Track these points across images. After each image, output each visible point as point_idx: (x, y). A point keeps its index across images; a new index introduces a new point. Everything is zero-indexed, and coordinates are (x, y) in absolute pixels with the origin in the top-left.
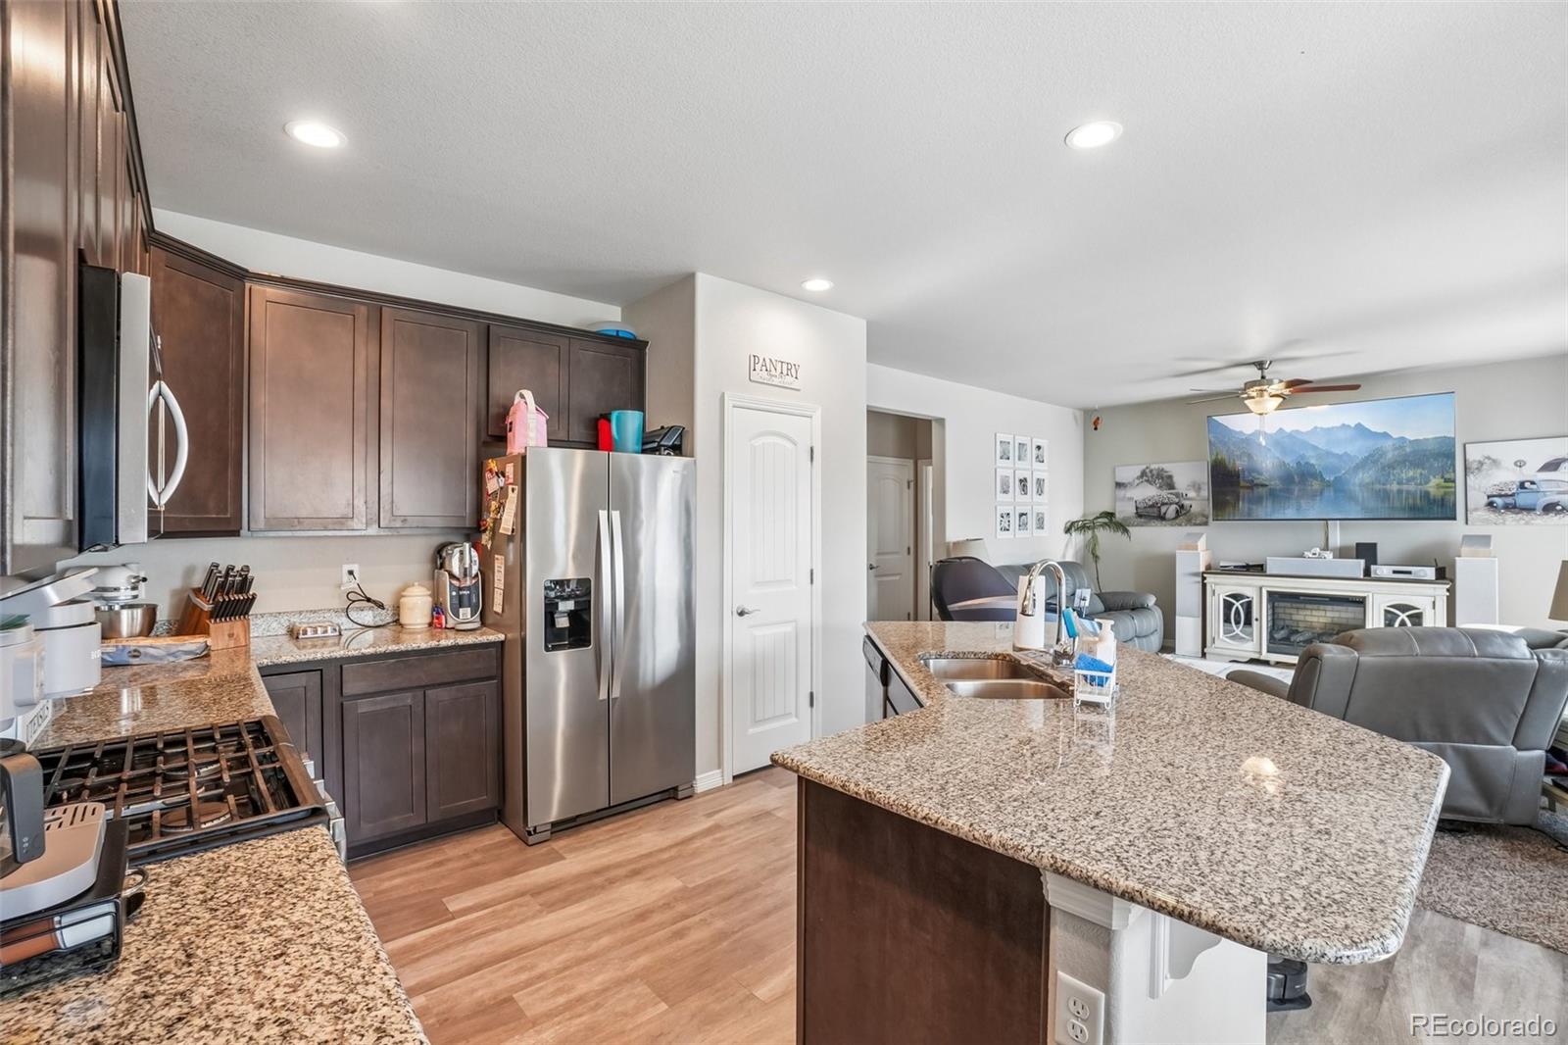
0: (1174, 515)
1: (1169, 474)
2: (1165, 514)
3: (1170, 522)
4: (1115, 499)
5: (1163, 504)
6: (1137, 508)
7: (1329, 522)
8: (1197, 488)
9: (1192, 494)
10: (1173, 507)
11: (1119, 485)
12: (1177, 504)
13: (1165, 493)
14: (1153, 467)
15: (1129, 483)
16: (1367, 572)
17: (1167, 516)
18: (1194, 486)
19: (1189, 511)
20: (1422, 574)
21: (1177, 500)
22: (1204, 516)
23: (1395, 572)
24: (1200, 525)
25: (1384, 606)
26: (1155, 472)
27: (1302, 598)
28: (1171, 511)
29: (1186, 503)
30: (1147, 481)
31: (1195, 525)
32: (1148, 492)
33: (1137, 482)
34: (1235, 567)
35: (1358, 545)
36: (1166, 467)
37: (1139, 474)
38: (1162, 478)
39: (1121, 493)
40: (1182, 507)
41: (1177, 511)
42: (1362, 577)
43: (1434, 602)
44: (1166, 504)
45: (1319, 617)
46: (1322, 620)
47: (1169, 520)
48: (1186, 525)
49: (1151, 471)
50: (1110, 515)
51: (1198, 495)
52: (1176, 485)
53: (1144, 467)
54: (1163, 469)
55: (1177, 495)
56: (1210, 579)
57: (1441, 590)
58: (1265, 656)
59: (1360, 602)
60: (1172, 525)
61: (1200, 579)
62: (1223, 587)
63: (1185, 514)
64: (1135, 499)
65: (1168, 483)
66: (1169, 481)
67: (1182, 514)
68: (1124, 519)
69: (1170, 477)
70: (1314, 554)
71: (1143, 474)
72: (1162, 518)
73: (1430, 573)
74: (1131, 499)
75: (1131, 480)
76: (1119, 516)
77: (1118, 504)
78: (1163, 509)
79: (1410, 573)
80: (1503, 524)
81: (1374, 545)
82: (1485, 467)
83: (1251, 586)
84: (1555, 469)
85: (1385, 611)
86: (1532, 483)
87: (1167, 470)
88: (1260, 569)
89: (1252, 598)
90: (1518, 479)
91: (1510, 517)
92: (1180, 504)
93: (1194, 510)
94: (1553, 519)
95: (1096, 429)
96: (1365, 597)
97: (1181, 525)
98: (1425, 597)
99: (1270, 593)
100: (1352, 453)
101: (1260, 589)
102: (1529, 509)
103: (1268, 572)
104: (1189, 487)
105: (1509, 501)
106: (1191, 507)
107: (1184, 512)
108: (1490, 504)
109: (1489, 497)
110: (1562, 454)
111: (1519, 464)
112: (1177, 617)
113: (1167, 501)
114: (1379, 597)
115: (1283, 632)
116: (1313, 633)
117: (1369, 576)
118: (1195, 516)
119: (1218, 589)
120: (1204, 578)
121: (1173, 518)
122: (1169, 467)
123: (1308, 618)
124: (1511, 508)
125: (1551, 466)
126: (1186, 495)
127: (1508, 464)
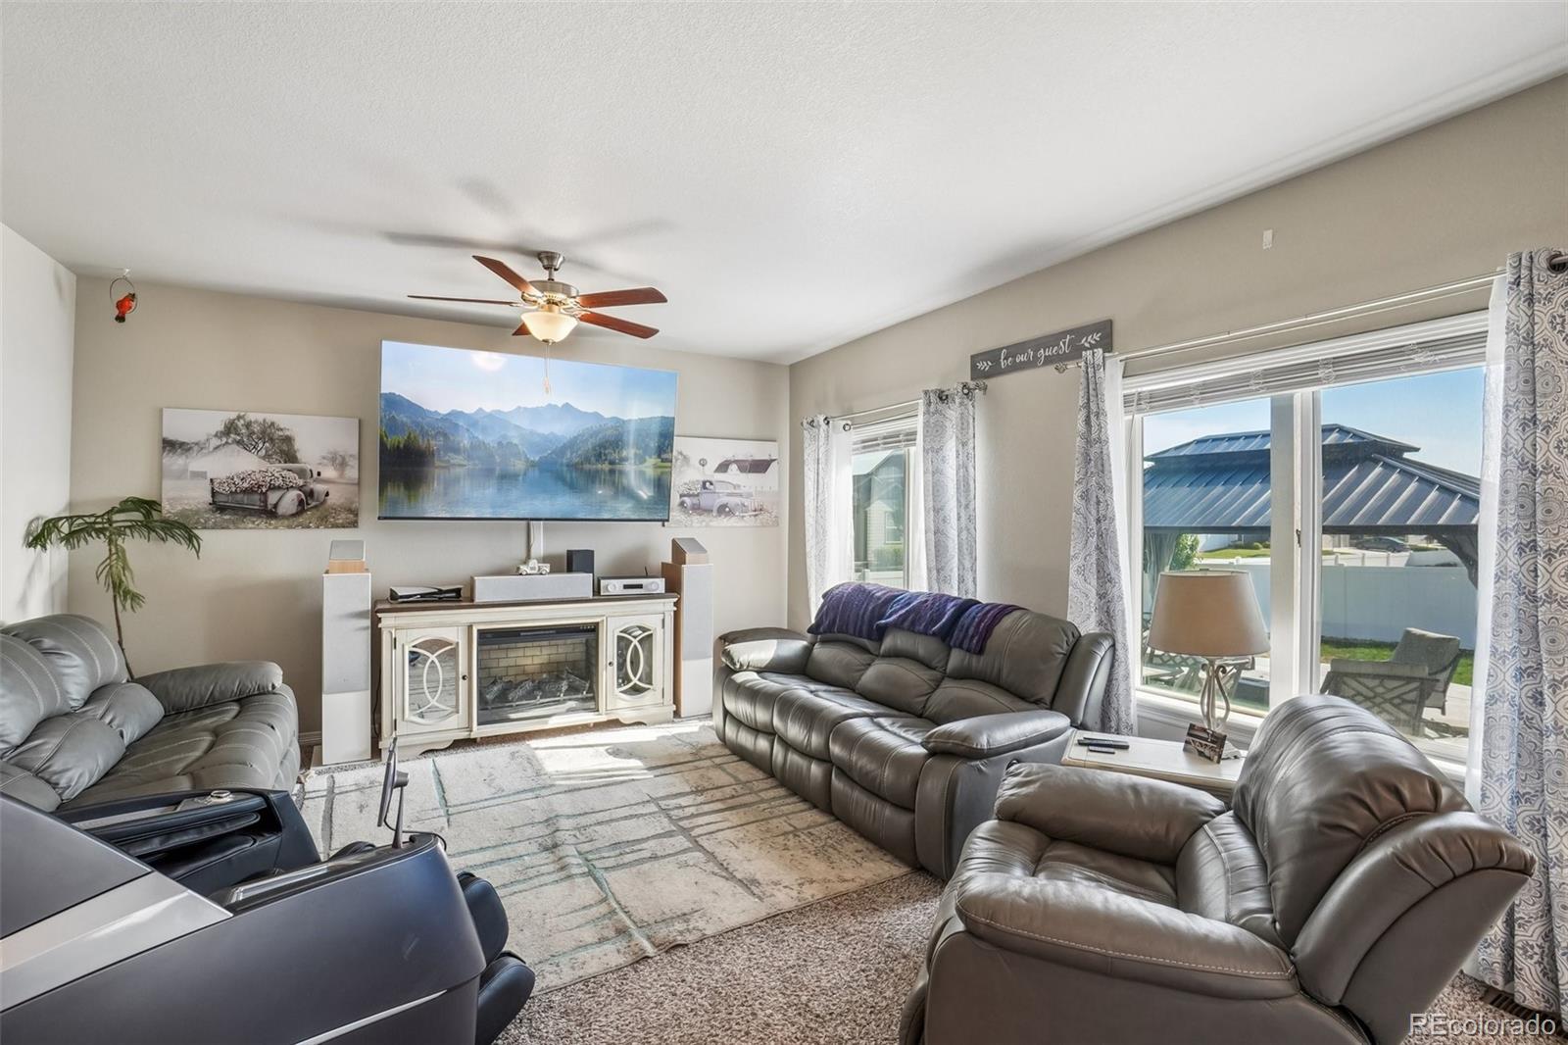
0: (293, 509)
1: (287, 433)
2: (276, 506)
3: (286, 522)
4: (161, 473)
5: (273, 488)
6: (214, 493)
8: (341, 463)
9: (329, 473)
10: (293, 495)
11: (170, 445)
12: (300, 488)
13: (276, 469)
14: (252, 417)
15: (197, 444)
16: (597, 590)
17: (281, 510)
18: (333, 460)
19: (325, 500)
20: (653, 587)
21: (301, 482)
22: (350, 511)
23: (626, 587)
24: (343, 526)
25: (616, 633)
26: (256, 428)
28: (289, 501)
29: (319, 488)
30: (239, 443)
31: (335, 526)
32: (243, 464)
33: (215, 442)
34: (422, 595)
35: (572, 553)
36: (282, 420)
37: (221, 428)
38: (272, 440)
39: (175, 462)
40: (311, 494)
41: (301, 502)
42: (591, 596)
43: (663, 620)
44: (279, 488)
45: (533, 658)
46: (538, 661)
47: (284, 517)
48: (318, 527)
49: (248, 425)
50: (148, 506)
51: (342, 475)
52: (299, 455)
53: (233, 415)
54: (273, 424)
55: (301, 473)
56: (387, 621)
57: (668, 605)
58: (477, 732)
59: (591, 630)
60: (289, 527)
62: (407, 630)
63: (316, 507)
64: (210, 476)
65: (283, 449)
66: (285, 448)
67: (311, 507)
68: (183, 513)
69: (288, 440)
70: (532, 569)
71: (230, 429)
72: (270, 513)
73: (659, 585)
74: (202, 475)
75: (202, 438)
76: (168, 509)
77: (167, 484)
78: (273, 498)
79: (640, 586)
80: (691, 526)
81: (592, 552)
82: (679, 463)
83: (452, 626)
84: (726, 471)
85: (618, 637)
86: (711, 484)
87: (282, 426)
88: (456, 596)
89: (458, 643)
90: (702, 479)
91: (696, 518)
92: (307, 489)
93: (332, 500)
94: (724, 521)
95: (121, 319)
96: (598, 623)
97: (309, 527)
98: (654, 615)
99: (481, 633)
100: (559, 434)
101: (471, 626)
102: (709, 511)
103: (478, 600)
104: (324, 458)
105: (695, 500)
106: (327, 494)
107: (314, 504)
108: (682, 504)
109: (681, 496)
110: (729, 456)
111: (703, 462)
112: (325, 698)
113: (279, 482)
114: (614, 620)
115: (495, 688)
116: (533, 681)
117: (599, 592)
118: (335, 510)
119: (401, 637)
120: (376, 621)
121: (293, 515)
122: (286, 422)
123: (522, 662)
124: (697, 509)
125: (723, 467)
126: (319, 474)
127: (695, 461)
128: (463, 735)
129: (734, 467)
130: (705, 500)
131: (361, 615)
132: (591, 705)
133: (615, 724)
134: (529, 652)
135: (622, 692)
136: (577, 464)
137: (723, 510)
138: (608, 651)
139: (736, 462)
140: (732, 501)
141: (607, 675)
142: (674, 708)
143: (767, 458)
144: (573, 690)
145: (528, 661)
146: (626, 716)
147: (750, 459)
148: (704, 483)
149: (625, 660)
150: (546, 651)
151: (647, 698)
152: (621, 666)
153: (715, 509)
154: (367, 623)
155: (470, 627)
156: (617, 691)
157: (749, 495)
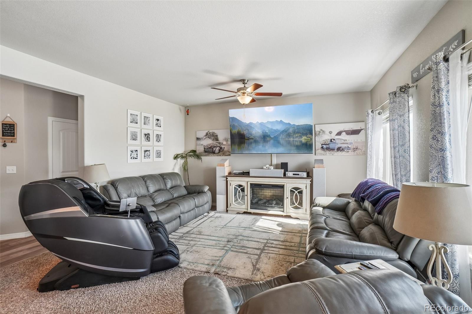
0: (218, 152)
1: (217, 134)
2: (215, 151)
3: (217, 155)
4: (196, 145)
5: (214, 147)
6: (204, 148)
7: (272, 154)
8: (227, 140)
9: (225, 143)
10: (218, 148)
11: (198, 139)
12: (219, 147)
13: (215, 142)
14: (210, 131)
15: (201, 138)
17: (216, 152)
18: (225, 140)
19: (224, 150)
20: (302, 175)
21: (219, 145)
22: (229, 152)
23: (294, 174)
24: (227, 155)
25: (290, 189)
26: (211, 134)
27: (262, 186)
28: (217, 150)
29: (223, 146)
30: (208, 137)
31: (226, 155)
32: (208, 142)
33: (205, 137)
34: (239, 173)
35: (281, 163)
36: (216, 131)
37: (205, 134)
38: (214, 136)
39: (199, 142)
40: (221, 148)
41: (219, 150)
42: (283, 177)
43: (306, 186)
44: (215, 147)
45: (268, 193)
46: (270, 194)
48: (222, 156)
49: (210, 133)
50: (194, 151)
51: (227, 143)
52: (219, 139)
53: (207, 131)
54: (214, 132)
55: (219, 143)
56: (229, 179)
57: (308, 181)
58: (250, 210)
59: (282, 187)
60: (217, 156)
62: (234, 182)
63: (222, 151)
64: (204, 145)
66: (216, 138)
68: (200, 153)
69: (217, 136)
70: (267, 167)
71: (207, 134)
72: (214, 153)
73: (305, 175)
74: (202, 145)
75: (202, 137)
76: (198, 152)
77: (197, 147)
78: (214, 149)
79: (298, 175)
80: (326, 155)
81: (287, 163)
82: (321, 133)
83: (244, 181)
84: (340, 135)
85: (291, 190)
86: (334, 140)
87: (216, 133)
88: (248, 174)
89: (245, 186)
90: (330, 138)
91: (328, 152)
92: (220, 147)
93: (225, 149)
94: (339, 153)
95: (188, 114)
96: (284, 185)
97: (221, 156)
98: (303, 184)
99: (251, 184)
100: (279, 129)
101: (248, 182)
102: (333, 150)
103: (251, 175)
104: (224, 139)
105: (328, 146)
106: (224, 148)
107: (222, 150)
108: (322, 147)
109: (322, 145)
110: (342, 129)
111: (331, 133)
112: (217, 195)
113: (215, 146)
114: (289, 185)
115: (256, 200)
116: (267, 199)
117: (286, 176)
118: (226, 152)
119: (232, 183)
120: (227, 178)
121: (218, 153)
122: (216, 132)
123: (265, 194)
124: (328, 149)
125: (339, 134)
126: (223, 143)
127: (327, 132)
128: (246, 211)
129: (344, 133)
130: (331, 146)
131: (224, 177)
132: (282, 210)
133: (289, 217)
134: (267, 191)
135: (292, 207)
137: (339, 149)
138: (287, 194)
139: (344, 131)
140: (343, 146)
141: (287, 202)
143: (359, 128)
144: (277, 204)
146: (293, 215)
147: (351, 129)
148: (331, 140)
149: (293, 197)
150: (272, 192)
151: (300, 211)
152: (291, 199)
153: (336, 149)
154: (225, 179)
156: (290, 206)
157: (351, 143)
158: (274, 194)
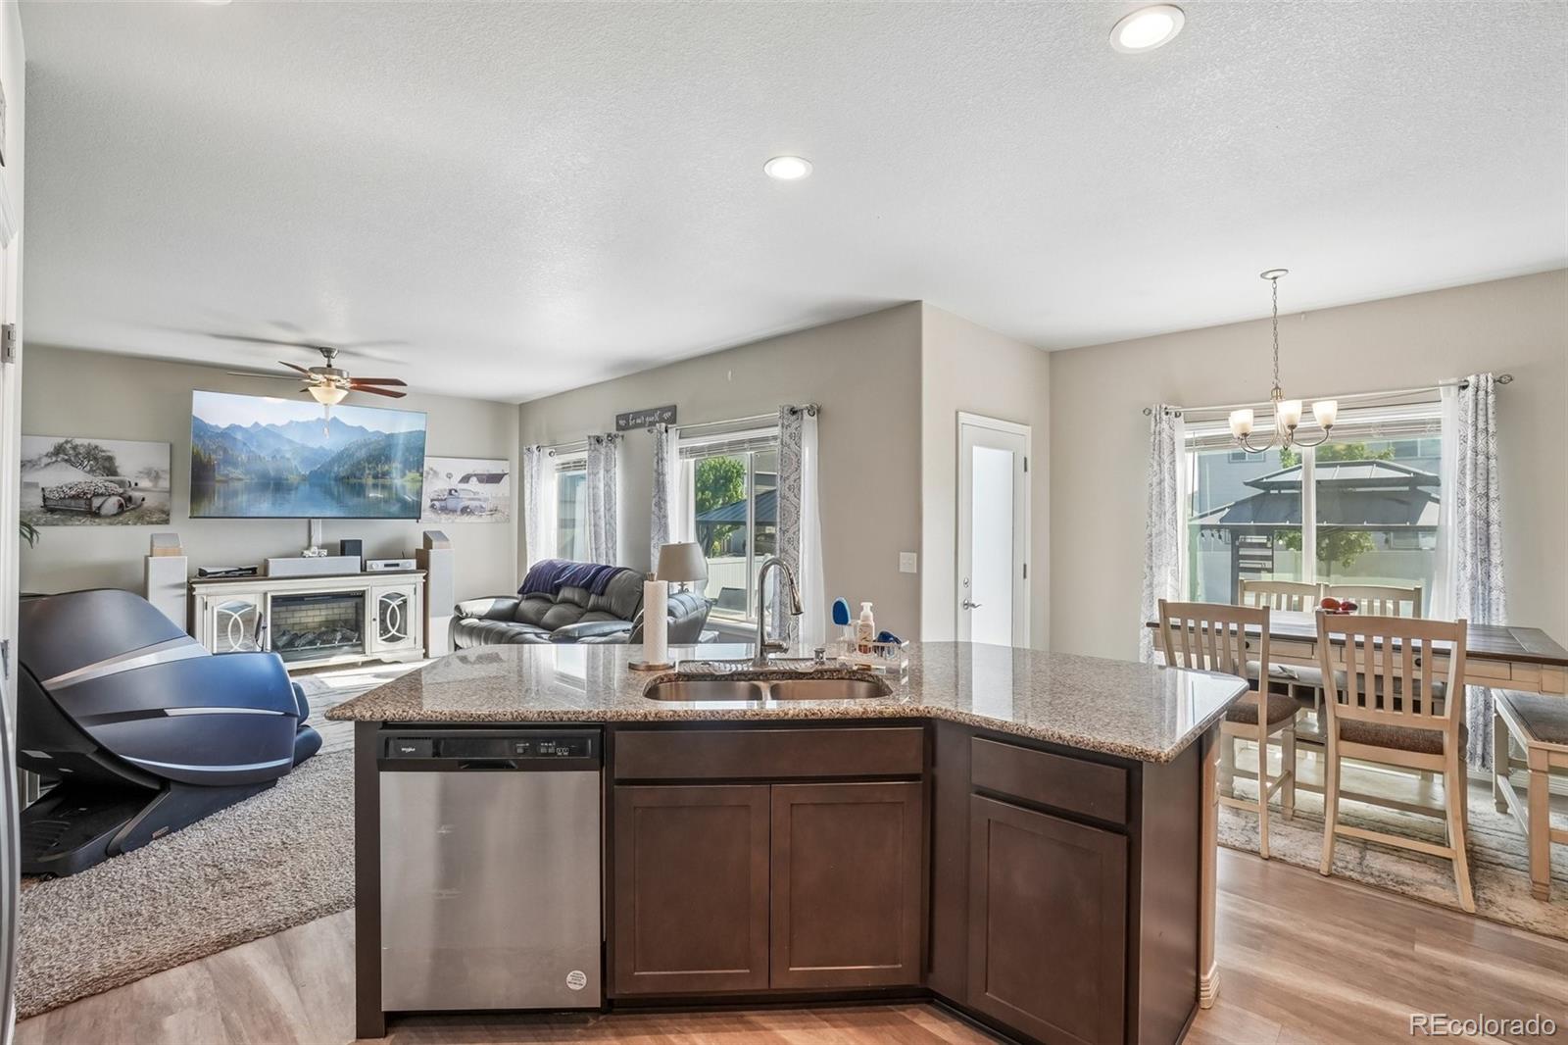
0: (114, 510)
1: (108, 454)
2: (99, 508)
3: (108, 520)
5: (96, 495)
6: (45, 499)
8: (155, 476)
9: (145, 483)
10: (114, 500)
12: (120, 495)
13: (100, 481)
14: (77, 441)
15: (40, 462)
16: (364, 568)
17: (103, 511)
18: (148, 474)
19: (141, 505)
20: (407, 565)
21: (121, 491)
22: (163, 512)
23: (386, 565)
24: (157, 523)
25: (379, 598)
26: (80, 449)
28: (111, 505)
29: (136, 495)
30: (65, 460)
31: (150, 523)
32: (70, 477)
33: (51, 460)
35: (343, 541)
36: (104, 444)
37: (54, 449)
38: (95, 459)
40: (129, 499)
41: (121, 506)
42: (359, 572)
43: (415, 589)
44: (102, 495)
45: (313, 616)
46: (317, 619)
47: (106, 516)
48: (135, 524)
49: (74, 448)
51: (155, 486)
52: (119, 470)
53: (62, 440)
54: (96, 447)
55: (121, 484)
56: (201, 590)
57: (419, 578)
59: (359, 596)
60: (111, 524)
61: (185, 591)
62: (216, 596)
63: (133, 509)
64: (43, 486)
65: (108, 467)
66: (107, 464)
67: (129, 508)
69: (110, 459)
70: (312, 553)
71: (60, 449)
72: (94, 514)
73: (412, 564)
74: (36, 485)
75: (43, 458)
78: (96, 502)
79: (397, 565)
80: (440, 522)
81: (360, 541)
82: (430, 477)
83: (253, 593)
84: (466, 483)
85: (381, 601)
86: (456, 491)
87: (104, 448)
88: (254, 573)
89: (256, 605)
90: (448, 487)
91: (443, 516)
92: (126, 495)
93: (147, 504)
94: (466, 518)
96: (364, 591)
97: (127, 524)
98: (408, 586)
99: (274, 599)
102: (454, 511)
103: (271, 575)
104: (141, 472)
105: (443, 504)
106: (143, 499)
107: (132, 506)
108: (433, 506)
109: (432, 501)
110: (470, 471)
111: (450, 478)
113: (103, 490)
114: (377, 589)
115: (285, 638)
116: (314, 633)
117: (365, 570)
118: (151, 512)
119: (211, 601)
120: (191, 590)
121: (115, 515)
122: (106, 445)
123: (303, 620)
124: (444, 509)
125: (465, 480)
126: (136, 484)
127: (444, 476)
129: (472, 480)
130: (451, 503)
132: (360, 649)
133: (378, 662)
134: (310, 613)
135: (383, 640)
136: (344, 478)
137: (465, 510)
138: (372, 611)
139: (474, 476)
140: (473, 504)
141: (372, 628)
142: (424, 651)
143: (500, 472)
144: (344, 639)
145: (310, 620)
146: (384, 657)
147: (487, 473)
148: (450, 491)
149: (386, 617)
150: (324, 613)
151: (402, 644)
152: (383, 621)
153: (459, 510)
155: (265, 594)
156: (379, 639)
157: (484, 501)
158: (330, 617)
